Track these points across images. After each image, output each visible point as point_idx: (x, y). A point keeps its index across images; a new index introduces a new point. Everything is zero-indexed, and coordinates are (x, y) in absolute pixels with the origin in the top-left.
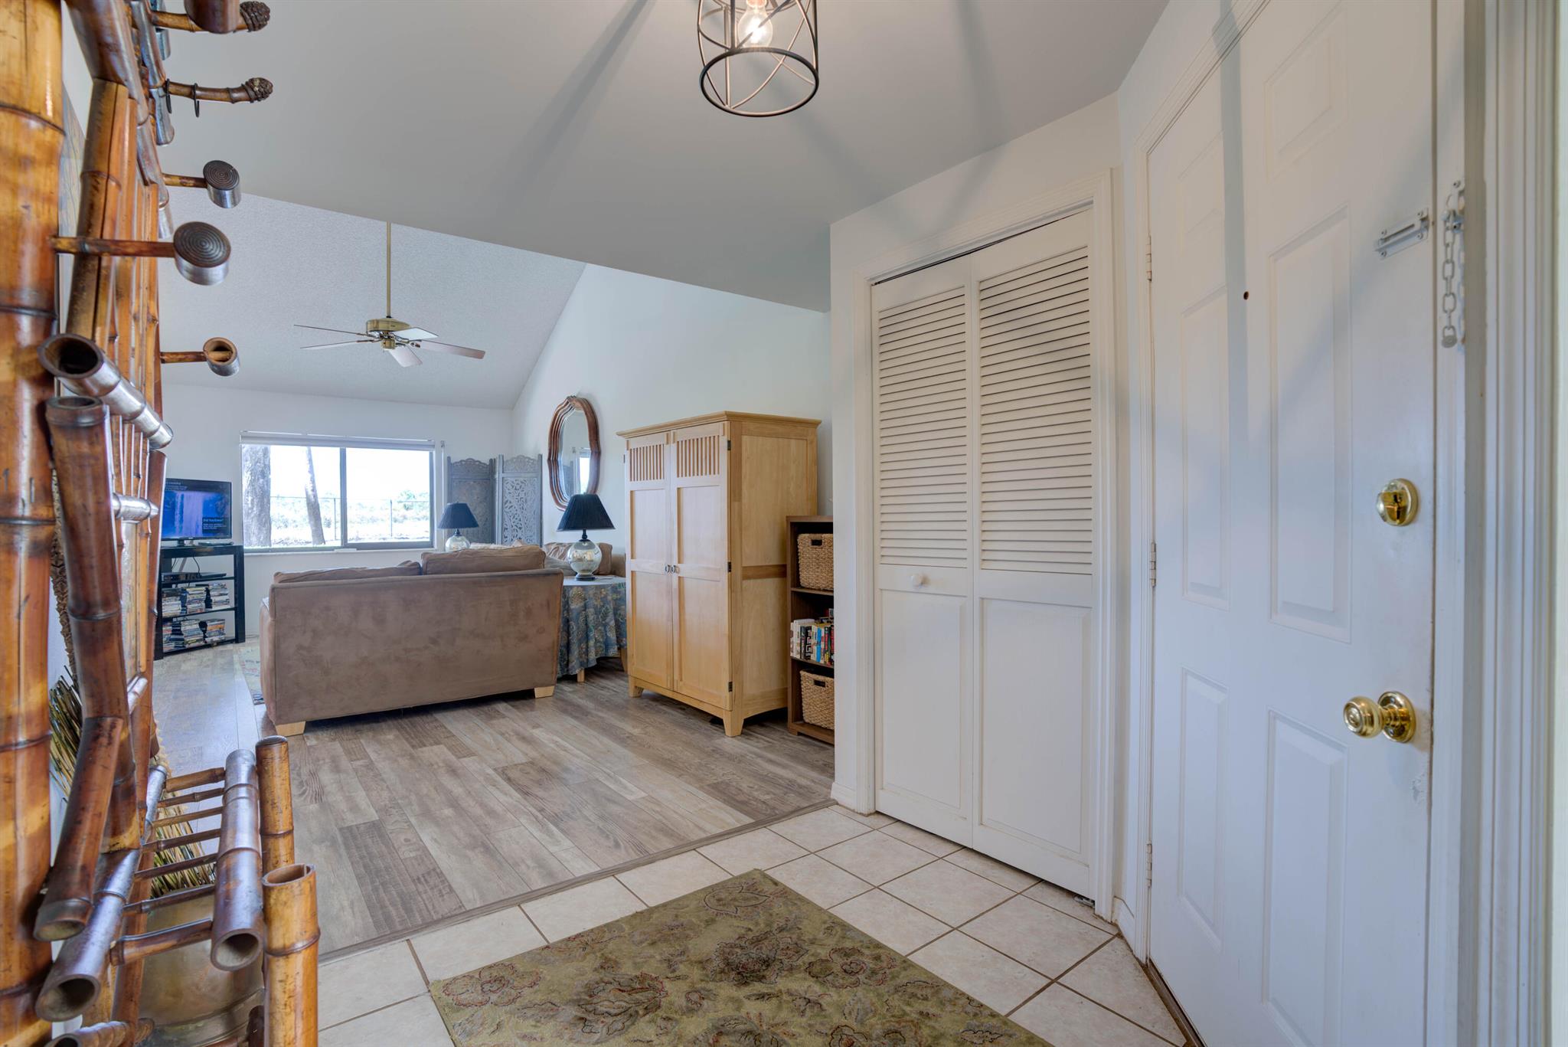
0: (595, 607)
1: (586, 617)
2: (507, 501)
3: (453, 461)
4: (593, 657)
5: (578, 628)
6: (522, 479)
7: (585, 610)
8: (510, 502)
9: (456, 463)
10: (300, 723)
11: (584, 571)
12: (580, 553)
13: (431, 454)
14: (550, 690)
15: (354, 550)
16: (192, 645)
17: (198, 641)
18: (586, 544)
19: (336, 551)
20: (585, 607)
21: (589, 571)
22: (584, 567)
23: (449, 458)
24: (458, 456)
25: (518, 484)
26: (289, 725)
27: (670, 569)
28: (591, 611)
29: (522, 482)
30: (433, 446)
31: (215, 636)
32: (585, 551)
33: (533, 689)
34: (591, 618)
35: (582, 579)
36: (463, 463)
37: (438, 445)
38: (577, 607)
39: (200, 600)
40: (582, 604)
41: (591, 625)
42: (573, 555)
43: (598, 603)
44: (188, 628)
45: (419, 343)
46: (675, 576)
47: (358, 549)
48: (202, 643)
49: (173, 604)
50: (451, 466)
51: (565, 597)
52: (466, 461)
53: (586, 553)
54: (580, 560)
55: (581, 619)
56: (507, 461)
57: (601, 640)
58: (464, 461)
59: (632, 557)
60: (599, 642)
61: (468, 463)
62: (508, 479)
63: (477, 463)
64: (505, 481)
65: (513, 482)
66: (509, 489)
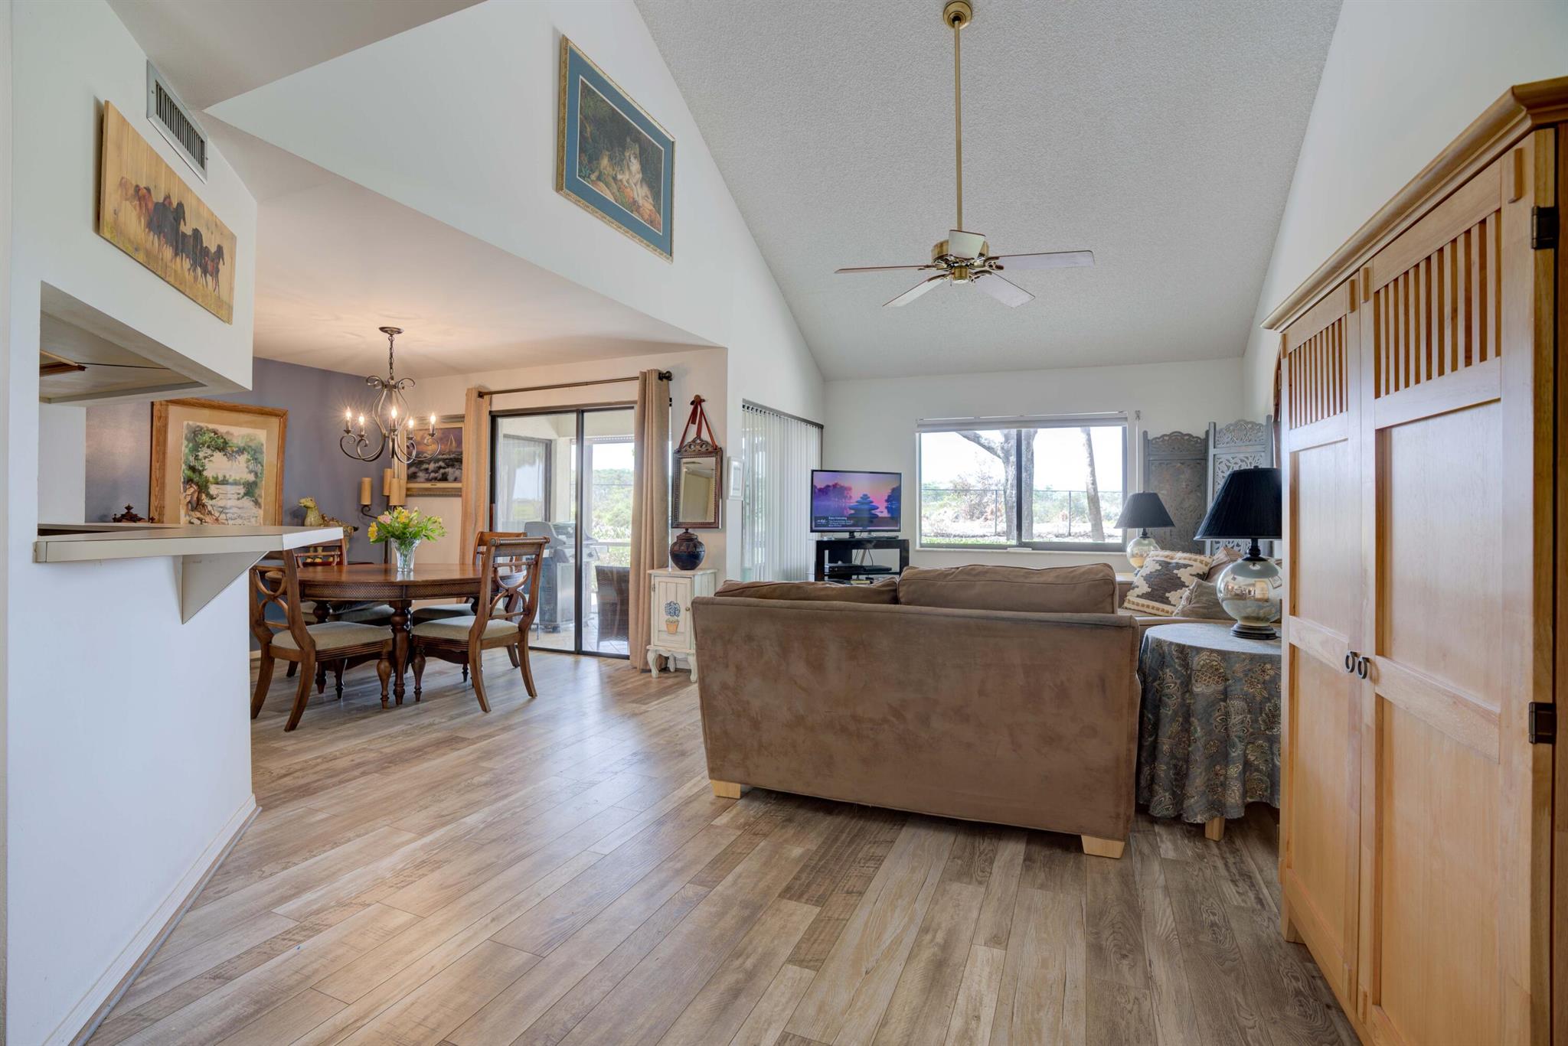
0: (1249, 700)
1: (1227, 714)
3: (1150, 437)
4: (1234, 799)
5: (1209, 733)
6: (1242, 456)
7: (1225, 700)
9: (1156, 438)
10: (734, 784)
11: (1247, 618)
12: (1241, 582)
13: (1124, 430)
14: (1116, 848)
15: (1029, 550)
18: (1257, 567)
19: (1009, 550)
20: (1225, 695)
21: (1258, 619)
22: (1249, 611)
23: (1145, 433)
24: (1159, 428)
25: (1236, 463)
26: (723, 783)
27: (1358, 665)
28: (1236, 704)
29: (1242, 461)
30: (1126, 419)
32: (1251, 581)
33: (1080, 837)
34: (1235, 719)
35: (1245, 634)
36: (1167, 438)
37: (1133, 416)
38: (1209, 691)
40: (1221, 687)
41: (1235, 731)
42: (1226, 585)
43: (1257, 692)
45: (999, 262)
46: (1368, 690)
47: (1033, 549)
50: (1147, 442)
51: (1186, 665)
52: (1170, 435)
53: (1254, 585)
54: (1240, 596)
55: (1217, 716)
56: (1221, 430)
57: (1263, 767)
58: (1165, 435)
59: (1294, 611)
60: (1257, 770)
61: (1174, 438)
62: (1221, 456)
63: (1187, 437)
64: (1216, 460)
65: (1228, 461)
66: (1223, 472)
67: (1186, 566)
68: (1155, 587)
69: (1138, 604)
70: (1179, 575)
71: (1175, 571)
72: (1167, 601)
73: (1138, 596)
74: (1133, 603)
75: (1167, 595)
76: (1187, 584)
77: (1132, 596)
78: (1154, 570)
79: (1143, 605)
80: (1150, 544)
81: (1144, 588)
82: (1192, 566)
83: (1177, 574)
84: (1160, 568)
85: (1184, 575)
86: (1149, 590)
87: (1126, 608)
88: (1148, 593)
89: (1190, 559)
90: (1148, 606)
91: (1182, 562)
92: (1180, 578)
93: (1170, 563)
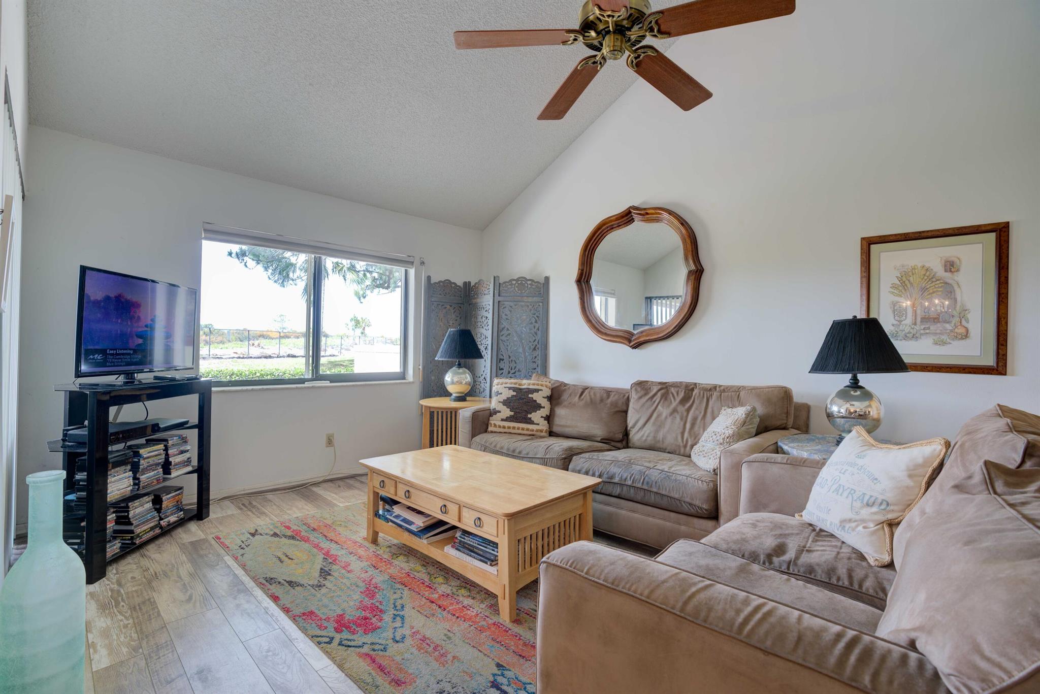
2: (503, 329)
3: (432, 282)
6: (521, 304)
8: (508, 329)
9: (436, 283)
15: (327, 383)
16: (145, 537)
17: (152, 529)
18: (858, 393)
19: (307, 384)
23: (429, 278)
30: (412, 262)
31: (172, 514)
37: (417, 262)
39: (157, 464)
44: (138, 510)
47: (331, 382)
48: (158, 531)
49: (120, 479)
52: (444, 282)
56: (503, 283)
58: (441, 282)
61: (446, 284)
62: (505, 303)
63: (453, 285)
64: (500, 305)
65: (511, 307)
66: (506, 315)
67: (537, 391)
68: (518, 411)
69: (504, 427)
70: (534, 399)
71: (530, 396)
72: (530, 422)
73: (502, 420)
74: (500, 427)
75: (529, 416)
76: (543, 405)
77: (495, 420)
78: (510, 396)
79: (509, 428)
80: (464, 373)
81: (507, 412)
82: (541, 390)
83: (532, 398)
84: (515, 393)
85: (539, 398)
86: (512, 413)
87: (492, 432)
88: (511, 417)
89: (538, 385)
90: (514, 428)
91: (531, 387)
92: (535, 401)
93: (520, 389)
